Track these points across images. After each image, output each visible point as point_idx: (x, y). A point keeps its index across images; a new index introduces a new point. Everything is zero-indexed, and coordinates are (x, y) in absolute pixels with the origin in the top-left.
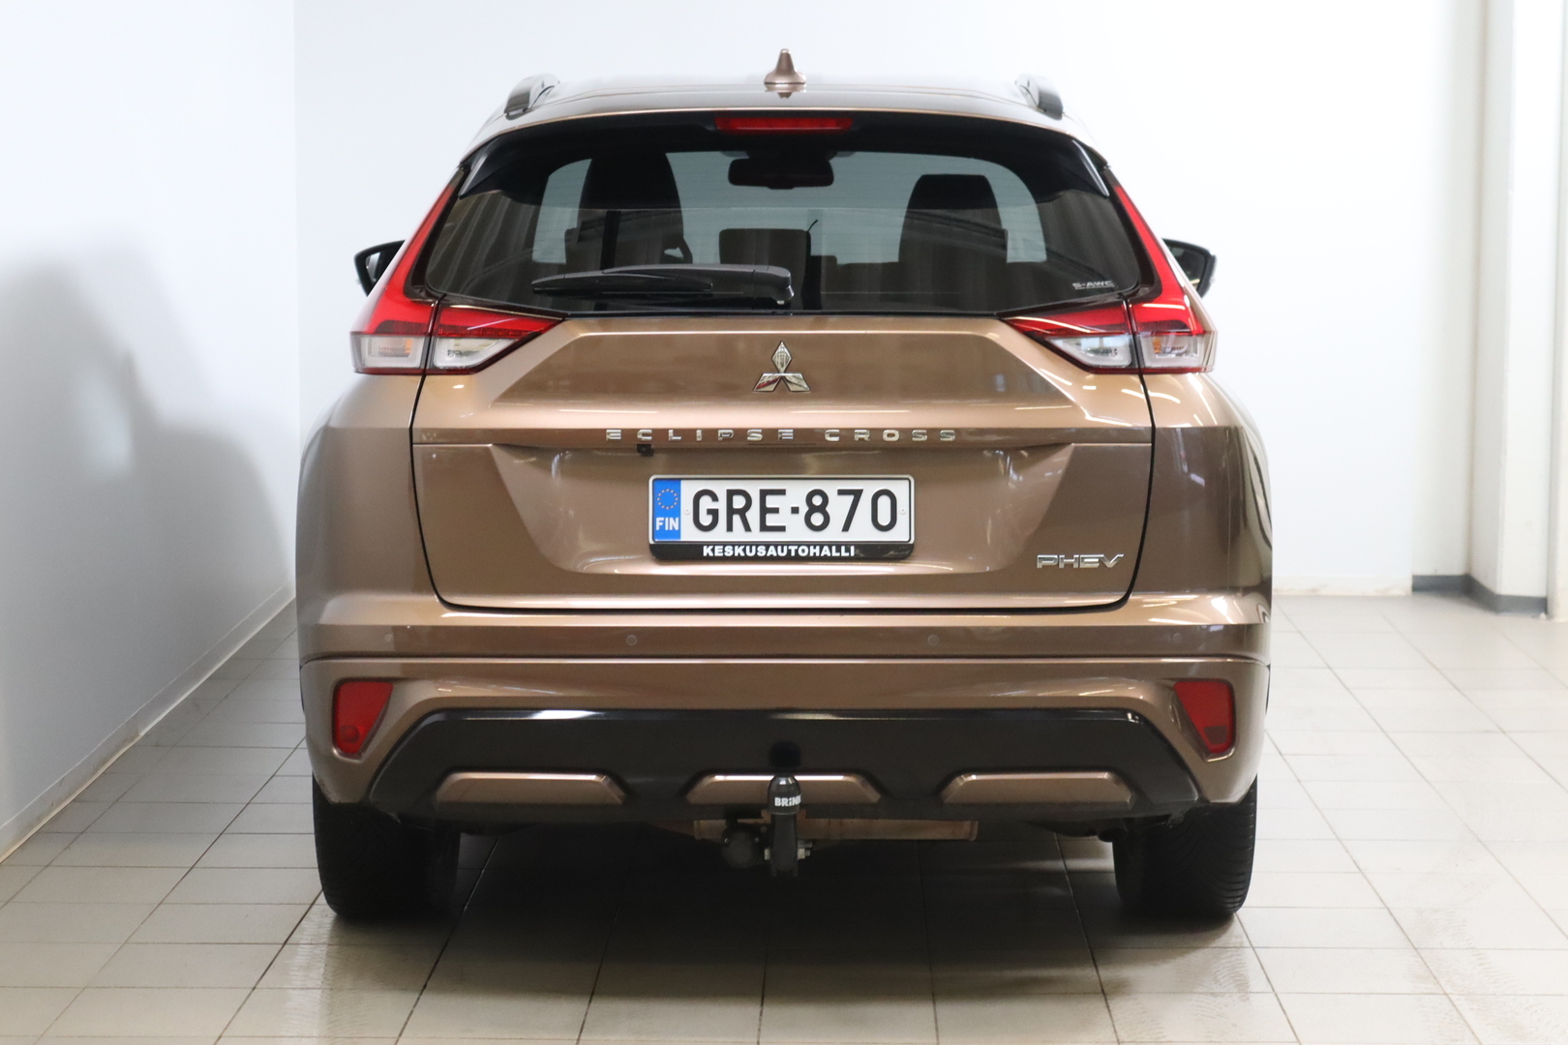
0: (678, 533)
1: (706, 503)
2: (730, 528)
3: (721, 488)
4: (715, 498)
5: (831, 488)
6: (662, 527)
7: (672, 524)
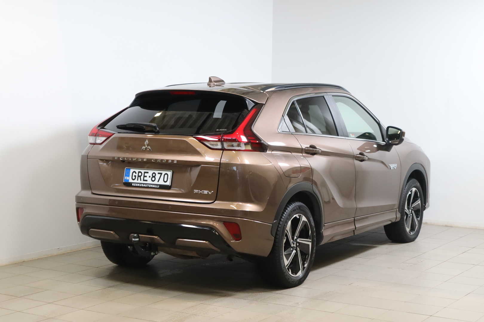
0: (128, 180)
1: (134, 174)
2: (138, 180)
3: (137, 171)
4: (136, 173)
5: (156, 172)
6: (126, 179)
7: (128, 178)
